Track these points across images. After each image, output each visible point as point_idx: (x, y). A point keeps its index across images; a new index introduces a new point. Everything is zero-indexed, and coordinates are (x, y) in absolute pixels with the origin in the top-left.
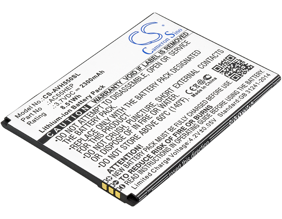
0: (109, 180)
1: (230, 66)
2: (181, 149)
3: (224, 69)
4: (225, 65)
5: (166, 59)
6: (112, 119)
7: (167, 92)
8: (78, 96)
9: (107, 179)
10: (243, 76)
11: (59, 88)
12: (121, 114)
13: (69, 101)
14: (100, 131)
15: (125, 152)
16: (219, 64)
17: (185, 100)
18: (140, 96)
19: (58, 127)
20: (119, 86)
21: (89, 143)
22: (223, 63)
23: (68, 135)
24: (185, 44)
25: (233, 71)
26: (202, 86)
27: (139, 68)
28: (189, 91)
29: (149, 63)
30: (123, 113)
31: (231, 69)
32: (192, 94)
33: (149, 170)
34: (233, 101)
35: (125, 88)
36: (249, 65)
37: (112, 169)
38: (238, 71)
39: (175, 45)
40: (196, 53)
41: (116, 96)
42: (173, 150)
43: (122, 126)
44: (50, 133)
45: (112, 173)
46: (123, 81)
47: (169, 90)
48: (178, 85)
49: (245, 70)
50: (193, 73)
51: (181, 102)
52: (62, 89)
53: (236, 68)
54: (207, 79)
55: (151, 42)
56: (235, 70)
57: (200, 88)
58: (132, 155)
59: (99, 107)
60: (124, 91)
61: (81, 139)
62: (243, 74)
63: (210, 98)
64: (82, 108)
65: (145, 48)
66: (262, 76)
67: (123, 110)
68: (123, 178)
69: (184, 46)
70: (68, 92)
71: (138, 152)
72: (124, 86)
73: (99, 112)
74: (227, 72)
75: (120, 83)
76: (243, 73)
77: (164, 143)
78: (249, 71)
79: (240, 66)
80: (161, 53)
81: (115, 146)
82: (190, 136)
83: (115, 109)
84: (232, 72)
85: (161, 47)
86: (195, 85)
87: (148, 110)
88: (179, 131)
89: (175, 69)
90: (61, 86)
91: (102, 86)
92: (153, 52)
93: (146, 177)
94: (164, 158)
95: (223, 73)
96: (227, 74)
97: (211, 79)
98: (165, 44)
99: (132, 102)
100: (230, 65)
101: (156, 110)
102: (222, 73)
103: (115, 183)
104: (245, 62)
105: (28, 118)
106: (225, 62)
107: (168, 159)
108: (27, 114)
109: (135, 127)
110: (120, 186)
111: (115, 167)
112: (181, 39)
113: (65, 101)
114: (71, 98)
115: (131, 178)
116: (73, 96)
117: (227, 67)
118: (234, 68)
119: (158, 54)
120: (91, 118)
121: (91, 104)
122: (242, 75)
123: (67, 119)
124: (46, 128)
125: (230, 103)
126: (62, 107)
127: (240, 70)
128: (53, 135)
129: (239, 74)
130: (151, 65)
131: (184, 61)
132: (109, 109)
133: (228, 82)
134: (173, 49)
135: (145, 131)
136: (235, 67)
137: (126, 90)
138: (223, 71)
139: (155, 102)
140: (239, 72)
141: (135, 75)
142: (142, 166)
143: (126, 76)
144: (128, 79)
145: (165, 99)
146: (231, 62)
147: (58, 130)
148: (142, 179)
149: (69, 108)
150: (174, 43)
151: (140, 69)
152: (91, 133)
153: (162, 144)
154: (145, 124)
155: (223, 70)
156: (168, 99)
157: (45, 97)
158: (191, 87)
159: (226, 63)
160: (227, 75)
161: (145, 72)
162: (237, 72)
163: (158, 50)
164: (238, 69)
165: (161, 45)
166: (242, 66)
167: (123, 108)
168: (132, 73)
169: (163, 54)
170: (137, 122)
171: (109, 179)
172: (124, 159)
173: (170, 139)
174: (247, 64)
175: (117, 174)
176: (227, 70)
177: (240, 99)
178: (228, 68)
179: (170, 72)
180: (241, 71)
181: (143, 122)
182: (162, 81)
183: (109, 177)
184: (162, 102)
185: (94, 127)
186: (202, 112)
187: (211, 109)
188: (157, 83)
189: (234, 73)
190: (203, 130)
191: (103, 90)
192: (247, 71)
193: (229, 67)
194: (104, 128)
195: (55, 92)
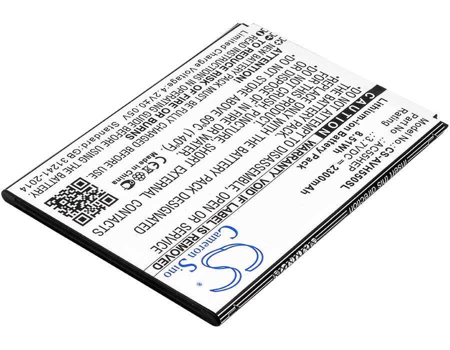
0: (278, 40)
1: (86, 204)
2: (179, 78)
3: (97, 199)
4: (93, 207)
5: (196, 218)
6: (281, 116)
7: (196, 159)
8: (339, 151)
9: (282, 42)
10: (67, 187)
11: (370, 163)
12: (268, 124)
13: (351, 143)
14: (298, 100)
15: (260, 72)
16: (104, 208)
17: (168, 147)
18: (239, 152)
19: (361, 106)
20: (275, 168)
21: (311, 84)
22: (97, 211)
23: (343, 95)
24: (161, 246)
25: (83, 196)
26: (139, 170)
27: (243, 200)
28: (160, 161)
29: (226, 210)
30: (265, 126)
31: (84, 199)
32: (156, 156)
33: (225, 52)
34: (92, 146)
35: (264, 165)
36: (53, 206)
37: (276, 53)
38: (73, 196)
39: (180, 244)
40: (142, 229)
41: (278, 151)
42: (191, 76)
43: (266, 106)
44: (370, 98)
45: (275, 49)
46: (268, 177)
47: (193, 163)
48: (178, 172)
49: (62, 197)
50: (150, 192)
51: (174, 144)
52: (366, 163)
53: (77, 201)
54: (128, 181)
55: (222, 249)
56: (79, 198)
57: (142, 166)
58: (248, 69)
59: (304, 135)
60: (267, 161)
61: (324, 89)
62: (66, 190)
63: (129, 150)
64: (329, 132)
65: (232, 238)
66: (35, 187)
67: (265, 131)
68: (260, 43)
69: (163, 242)
70: (356, 157)
71: (241, 73)
72: (267, 168)
73: (302, 126)
74: (93, 194)
75: (273, 174)
76: (67, 192)
77: (203, 85)
78: (55, 196)
79: (69, 205)
80: (204, 229)
81: (273, 79)
82: (164, 95)
83: (278, 131)
84: (85, 194)
85: (204, 240)
86: (149, 171)
87: (227, 131)
88: (180, 101)
89: (181, 198)
90: (369, 168)
91: (302, 168)
92: (219, 231)
93: (228, 44)
94: (203, 67)
95: (100, 192)
96: (93, 191)
97: (123, 181)
98: (197, 245)
99: (253, 143)
100: (86, 206)
101: (215, 132)
102: (102, 192)
103: (270, 37)
104: (59, 211)
105: (408, 119)
106: (93, 212)
107: (198, 65)
108: (412, 123)
109: (245, 107)
110: (264, 33)
111: (272, 56)
112: (167, 256)
113: (357, 143)
114: (349, 149)
115: (250, 42)
116: (347, 151)
117: (91, 202)
118: (80, 201)
119: (210, 225)
120: (314, 118)
121: (316, 139)
122: (69, 188)
123: (348, 116)
124: (379, 104)
125: (97, 142)
126: (360, 134)
127: (71, 197)
128: (366, 95)
129: (73, 191)
130: (222, 205)
131: (165, 213)
132: (287, 131)
133: (95, 177)
134: (183, 237)
135: (231, 101)
136: (77, 203)
137: (262, 162)
138: (100, 195)
139: (216, 143)
140: (72, 194)
141: (249, 188)
142: (234, 57)
143: (264, 186)
144: (261, 180)
145: (201, 148)
146: (83, 211)
147: (360, 102)
148: (234, 42)
149: (350, 133)
150: (181, 248)
151: (241, 199)
152: (310, 97)
153: (206, 84)
154: (231, 110)
155: (99, 197)
156: (195, 148)
157: (389, 150)
158: (157, 168)
159: (93, 210)
160: (94, 189)
161: (233, 193)
162: (75, 194)
163: (209, 235)
164: (73, 199)
165: (205, 244)
166: (66, 205)
167: (265, 133)
168: (254, 190)
169: (201, 227)
170: (244, 113)
171: (279, 42)
172: (260, 65)
173: (194, 91)
174: (55, 209)
175: (269, 47)
176: (93, 197)
177: (80, 149)
178: (90, 200)
179: (190, 193)
180: (69, 196)
181: (235, 113)
182: (204, 178)
183: (279, 44)
184: (204, 144)
185: (307, 105)
186: (143, 128)
187: (128, 133)
188: (211, 175)
189: (81, 191)
190: (145, 103)
191: (299, 162)
192: (59, 196)
193: (88, 203)
194: (293, 104)
195: (376, 158)
